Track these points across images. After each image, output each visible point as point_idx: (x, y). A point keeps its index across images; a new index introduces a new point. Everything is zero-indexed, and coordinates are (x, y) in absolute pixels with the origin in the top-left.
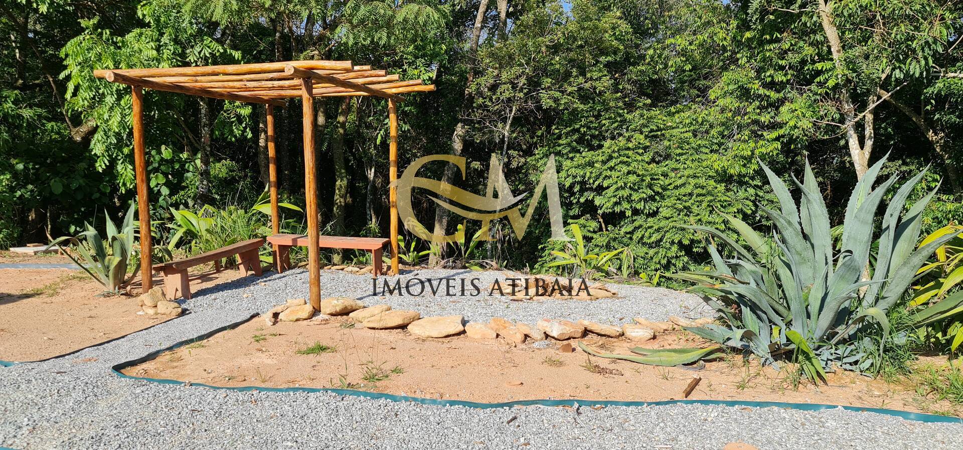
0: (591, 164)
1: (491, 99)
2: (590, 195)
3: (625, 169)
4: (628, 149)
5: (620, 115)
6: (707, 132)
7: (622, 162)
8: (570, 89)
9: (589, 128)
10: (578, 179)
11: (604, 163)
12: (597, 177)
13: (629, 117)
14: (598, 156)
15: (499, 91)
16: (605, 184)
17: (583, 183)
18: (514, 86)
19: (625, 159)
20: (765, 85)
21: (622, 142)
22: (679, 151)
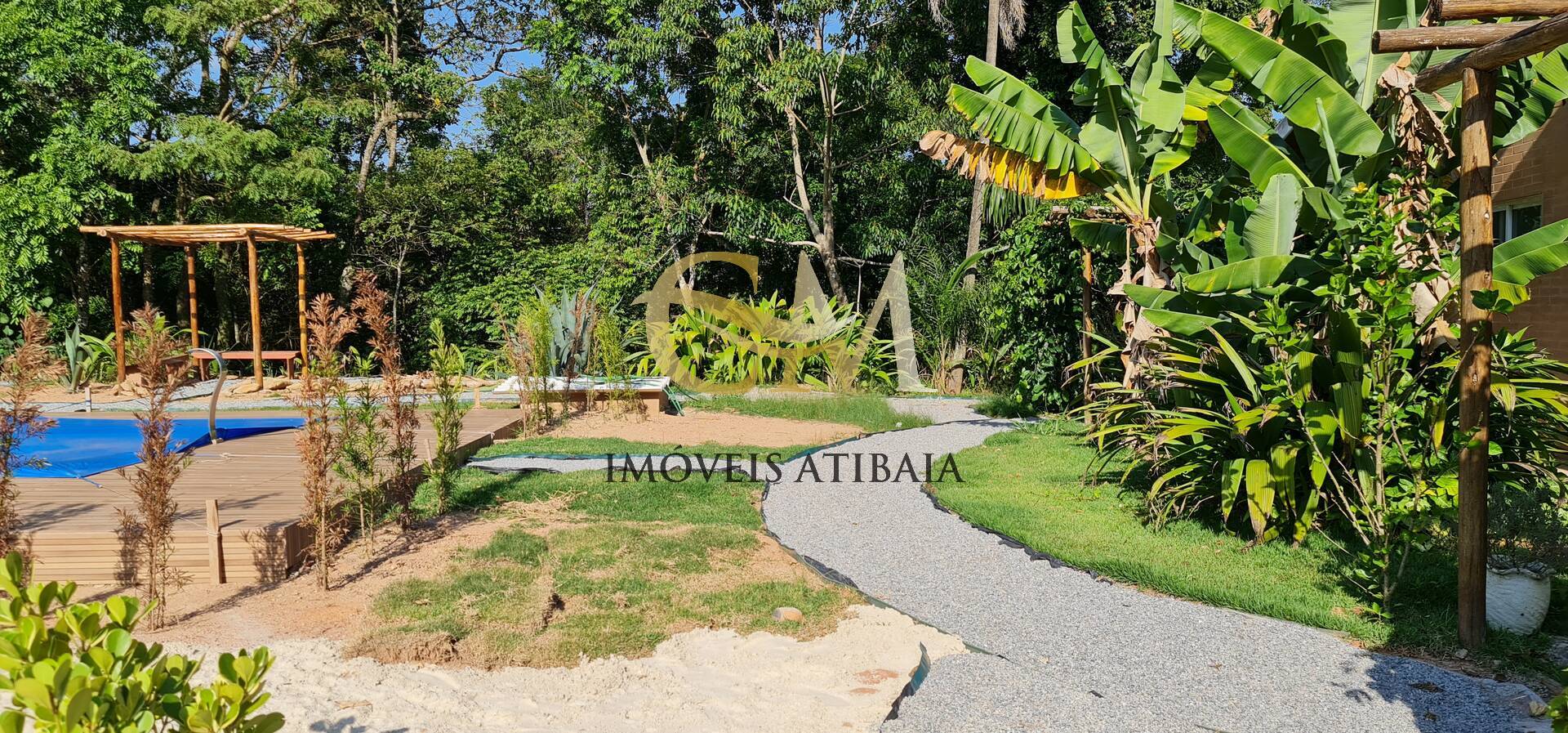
0: (482, 297)
1: (381, 238)
2: (481, 325)
3: (510, 300)
4: (515, 283)
5: (510, 253)
6: (585, 269)
7: (508, 295)
8: (457, 230)
9: (481, 265)
10: (469, 310)
11: (493, 295)
12: (487, 308)
13: (516, 255)
14: (488, 289)
15: (388, 231)
16: (493, 314)
17: (475, 314)
18: (404, 227)
19: (510, 292)
20: (623, 231)
21: (510, 277)
22: (560, 285)
